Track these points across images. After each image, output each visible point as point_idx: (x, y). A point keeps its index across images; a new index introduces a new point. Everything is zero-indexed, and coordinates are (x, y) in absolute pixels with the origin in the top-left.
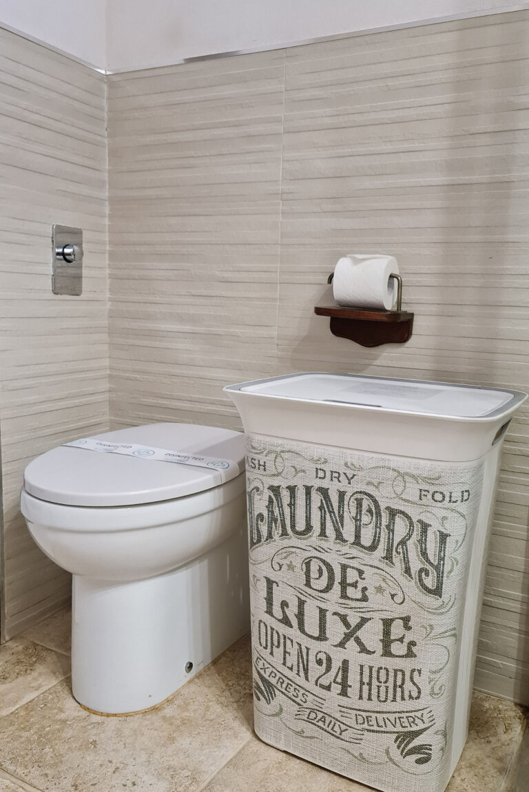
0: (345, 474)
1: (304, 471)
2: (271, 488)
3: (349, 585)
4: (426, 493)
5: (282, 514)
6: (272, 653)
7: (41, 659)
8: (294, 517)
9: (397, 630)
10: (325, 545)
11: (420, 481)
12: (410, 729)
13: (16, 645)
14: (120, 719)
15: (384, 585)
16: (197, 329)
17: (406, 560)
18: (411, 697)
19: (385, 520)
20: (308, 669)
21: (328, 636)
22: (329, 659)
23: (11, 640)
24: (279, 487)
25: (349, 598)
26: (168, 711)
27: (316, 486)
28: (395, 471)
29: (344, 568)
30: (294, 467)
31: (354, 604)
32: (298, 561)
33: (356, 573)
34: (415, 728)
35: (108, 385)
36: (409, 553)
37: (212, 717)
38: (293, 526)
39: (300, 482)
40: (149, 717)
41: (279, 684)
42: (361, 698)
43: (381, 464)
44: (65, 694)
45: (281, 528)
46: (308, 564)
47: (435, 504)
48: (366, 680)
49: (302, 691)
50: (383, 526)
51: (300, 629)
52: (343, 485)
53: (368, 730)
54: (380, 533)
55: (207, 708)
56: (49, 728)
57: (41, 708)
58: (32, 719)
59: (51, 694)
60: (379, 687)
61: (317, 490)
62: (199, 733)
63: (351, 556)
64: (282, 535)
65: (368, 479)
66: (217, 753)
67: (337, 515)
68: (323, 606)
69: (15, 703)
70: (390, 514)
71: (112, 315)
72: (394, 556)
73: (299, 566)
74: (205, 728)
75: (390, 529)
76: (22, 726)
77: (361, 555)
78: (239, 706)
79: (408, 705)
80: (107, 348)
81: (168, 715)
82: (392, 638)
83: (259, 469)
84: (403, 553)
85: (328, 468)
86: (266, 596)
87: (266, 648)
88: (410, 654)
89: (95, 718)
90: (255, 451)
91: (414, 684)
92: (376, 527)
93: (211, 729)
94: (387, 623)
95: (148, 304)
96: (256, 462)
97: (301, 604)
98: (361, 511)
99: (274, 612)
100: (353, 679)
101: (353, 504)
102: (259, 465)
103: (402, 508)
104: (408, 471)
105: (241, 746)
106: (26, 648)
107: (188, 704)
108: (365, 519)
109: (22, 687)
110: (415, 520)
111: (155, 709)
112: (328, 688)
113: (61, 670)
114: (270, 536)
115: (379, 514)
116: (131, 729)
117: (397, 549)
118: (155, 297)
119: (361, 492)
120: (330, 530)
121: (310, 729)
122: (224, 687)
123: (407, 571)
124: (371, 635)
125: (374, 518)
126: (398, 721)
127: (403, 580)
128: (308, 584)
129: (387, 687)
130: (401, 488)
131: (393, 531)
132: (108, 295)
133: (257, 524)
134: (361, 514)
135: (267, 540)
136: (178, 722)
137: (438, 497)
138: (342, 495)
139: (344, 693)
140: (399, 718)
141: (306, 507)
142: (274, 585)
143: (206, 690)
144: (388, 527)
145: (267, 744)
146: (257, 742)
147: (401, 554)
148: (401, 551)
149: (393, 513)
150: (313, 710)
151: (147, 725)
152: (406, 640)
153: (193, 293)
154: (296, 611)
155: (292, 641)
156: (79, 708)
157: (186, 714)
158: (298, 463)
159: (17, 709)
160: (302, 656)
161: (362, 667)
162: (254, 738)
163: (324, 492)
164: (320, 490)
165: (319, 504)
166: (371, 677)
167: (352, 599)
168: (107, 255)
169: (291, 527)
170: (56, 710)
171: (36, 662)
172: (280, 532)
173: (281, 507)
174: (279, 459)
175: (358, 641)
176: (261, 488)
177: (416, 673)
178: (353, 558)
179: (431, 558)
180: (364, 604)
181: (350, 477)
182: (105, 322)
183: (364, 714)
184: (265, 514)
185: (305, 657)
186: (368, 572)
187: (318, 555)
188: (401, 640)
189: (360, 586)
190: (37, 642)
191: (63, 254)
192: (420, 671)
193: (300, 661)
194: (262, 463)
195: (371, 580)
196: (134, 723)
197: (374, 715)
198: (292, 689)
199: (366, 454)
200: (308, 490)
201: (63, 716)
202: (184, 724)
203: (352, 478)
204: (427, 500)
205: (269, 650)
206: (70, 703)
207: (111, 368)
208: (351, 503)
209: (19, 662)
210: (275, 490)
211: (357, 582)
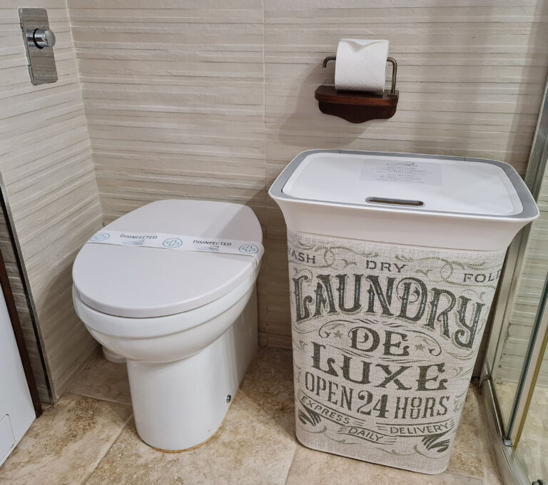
0: (395, 264)
1: (355, 263)
2: (320, 277)
3: (393, 345)
4: (469, 276)
5: (331, 297)
6: (318, 394)
7: (97, 412)
8: (343, 298)
9: (432, 373)
10: (371, 318)
11: (466, 267)
12: (435, 433)
13: (68, 401)
14: (190, 452)
15: (423, 343)
16: (182, 109)
17: (446, 326)
18: (438, 414)
19: (430, 298)
20: (351, 402)
21: (370, 380)
22: (370, 396)
23: (60, 398)
24: (329, 276)
25: (391, 354)
26: (225, 437)
27: (366, 275)
28: (444, 260)
29: (389, 334)
30: (344, 260)
31: (396, 358)
32: (345, 331)
33: (400, 337)
34: (439, 432)
35: (93, 164)
36: (449, 321)
37: (261, 435)
38: (341, 306)
39: (350, 272)
40: (212, 445)
41: (324, 413)
42: (396, 417)
43: (431, 256)
44: (134, 440)
45: (329, 307)
46: (355, 333)
47: (477, 284)
48: (402, 405)
49: (344, 417)
50: (428, 303)
51: (345, 377)
52: (393, 273)
53: (400, 436)
54: (424, 308)
55: (254, 428)
56: (135, 476)
57: (121, 458)
58: (117, 470)
59: (121, 442)
60: (412, 410)
61: (367, 278)
62: (257, 452)
63: (396, 325)
64: (330, 312)
65: (417, 268)
66: (279, 465)
67: (385, 296)
68: (367, 360)
69: (95, 458)
70: (435, 293)
71: (87, 96)
72: (435, 323)
73: (346, 333)
74: (259, 446)
75: (434, 304)
76: (112, 478)
77: (405, 324)
78: (276, 421)
79: (436, 418)
80: (87, 130)
81: (226, 441)
82: (427, 378)
83: (308, 261)
84: (444, 321)
85: (379, 261)
86: (313, 355)
87: (312, 390)
88: (441, 387)
89: (170, 457)
90: (302, 247)
91: (442, 406)
92: (422, 303)
93: (264, 446)
94: (424, 370)
95: (126, 86)
96: (305, 257)
97: (347, 360)
98: (408, 292)
99: (321, 366)
100: (391, 406)
101: (402, 287)
102: (308, 258)
103: (447, 289)
104: (456, 260)
105: (292, 454)
106: (79, 403)
107: (237, 428)
108: (412, 298)
109: (93, 441)
110: (457, 297)
111: (214, 438)
112: (369, 413)
113: (120, 418)
114: (318, 313)
115: (425, 293)
116: (203, 460)
117: (439, 317)
118: (133, 78)
119: (409, 278)
120: (377, 307)
121: (349, 439)
122: (258, 407)
123: (446, 333)
124: (410, 378)
125: (420, 297)
126: (426, 429)
127: (441, 340)
128: (354, 346)
129: (419, 410)
130: (449, 273)
131: (436, 306)
132: (79, 76)
133: (305, 304)
134: (408, 295)
135: (315, 316)
136: (237, 445)
137: (480, 278)
138: (391, 281)
139: (382, 415)
140: (427, 427)
141: (355, 291)
142: (322, 348)
143: (245, 413)
144: (432, 303)
145: (311, 449)
146: (303, 449)
147: (442, 322)
148: (442, 319)
149: (437, 293)
150: (353, 427)
151: (214, 454)
152: (439, 379)
153: (174, 74)
154: (342, 365)
155: (337, 385)
156: (152, 451)
157: (239, 437)
158: (349, 257)
159: (99, 464)
160: (346, 395)
161: (399, 398)
162: (299, 446)
163: (374, 280)
164: (370, 277)
165: (368, 288)
166: (406, 404)
167: (395, 355)
168: (71, 33)
169: (340, 306)
170: (134, 457)
171: (93, 415)
172: (329, 310)
173: (329, 290)
174: (329, 254)
175: (397, 382)
176: (310, 277)
177: (445, 400)
178: (398, 326)
179: (468, 323)
180: (405, 357)
181: (400, 266)
182: (81, 104)
183: (398, 427)
184: (314, 296)
185: (349, 395)
186: (410, 336)
187: (365, 325)
188: (435, 379)
189: (402, 346)
190: (86, 395)
191: (34, 40)
192: (448, 398)
193: (344, 398)
194: (311, 257)
195: (412, 340)
196: (204, 454)
197: (406, 427)
198: (336, 416)
199: (416, 248)
200: (358, 279)
201: (141, 461)
202: (242, 446)
203: (402, 268)
204: (471, 281)
205: (315, 392)
206: (142, 448)
207: (94, 149)
208: (399, 286)
209: (79, 418)
210: (325, 279)
211: (400, 343)
